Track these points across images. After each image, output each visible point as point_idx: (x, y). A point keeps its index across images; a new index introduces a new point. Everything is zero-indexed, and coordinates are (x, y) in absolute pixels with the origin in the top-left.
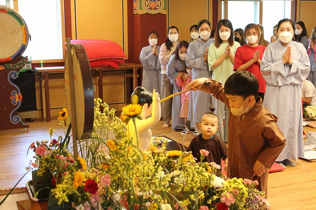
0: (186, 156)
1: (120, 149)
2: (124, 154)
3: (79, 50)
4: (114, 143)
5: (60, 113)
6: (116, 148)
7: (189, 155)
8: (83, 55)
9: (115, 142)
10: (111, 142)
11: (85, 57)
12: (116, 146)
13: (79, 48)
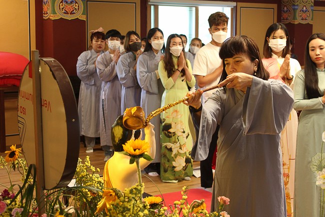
0: (198, 206)
1: (124, 201)
2: (129, 207)
3: (55, 66)
4: (114, 194)
5: (6, 152)
6: (118, 201)
7: (202, 203)
8: (61, 73)
9: (114, 191)
10: (110, 192)
11: (64, 77)
12: (117, 197)
13: (54, 64)
